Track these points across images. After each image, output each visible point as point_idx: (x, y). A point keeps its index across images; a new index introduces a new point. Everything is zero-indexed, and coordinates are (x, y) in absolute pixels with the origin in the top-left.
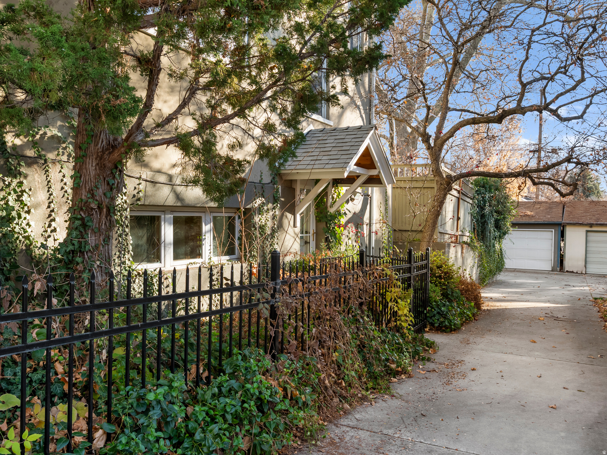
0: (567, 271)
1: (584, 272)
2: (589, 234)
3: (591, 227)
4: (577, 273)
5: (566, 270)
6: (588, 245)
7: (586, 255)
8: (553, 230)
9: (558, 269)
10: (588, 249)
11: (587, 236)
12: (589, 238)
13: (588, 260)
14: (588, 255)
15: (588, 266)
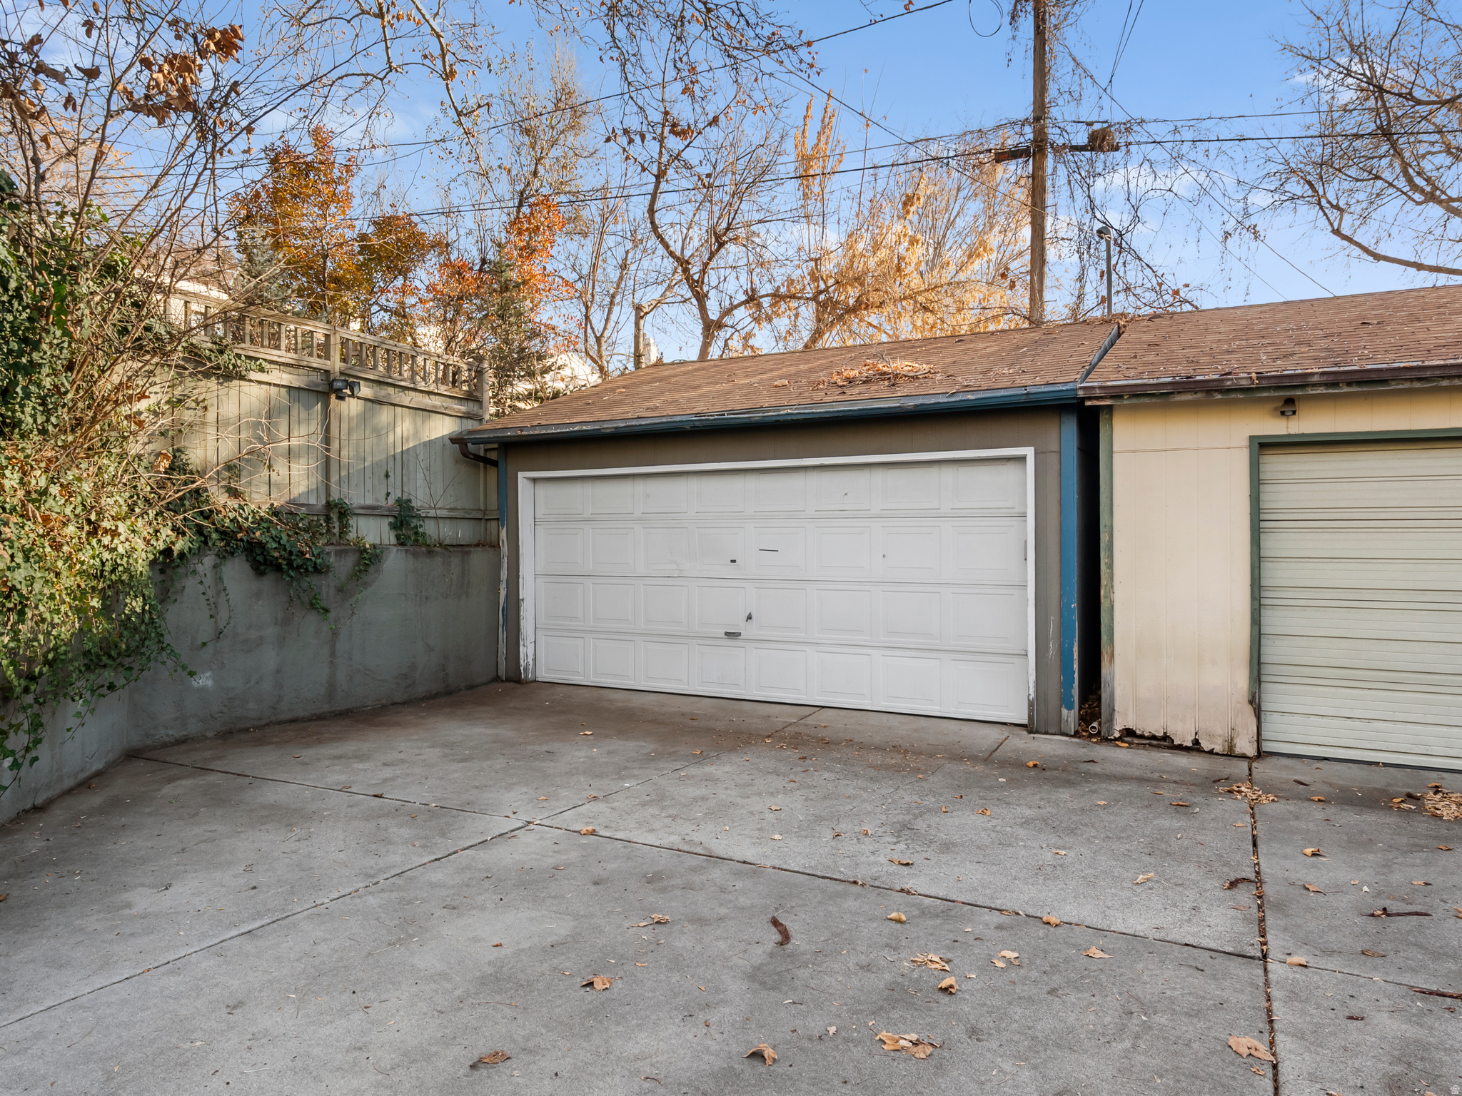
0: (1129, 732)
1: (1245, 745)
2: (1275, 464)
3: (1288, 407)
4: (1196, 747)
5: (1118, 726)
6: (1271, 545)
7: (1256, 621)
8: (1029, 452)
9: (1070, 717)
10: (1274, 575)
11: (1256, 483)
12: (1274, 498)
13: (1271, 652)
14: (1272, 621)
15: (1274, 698)
